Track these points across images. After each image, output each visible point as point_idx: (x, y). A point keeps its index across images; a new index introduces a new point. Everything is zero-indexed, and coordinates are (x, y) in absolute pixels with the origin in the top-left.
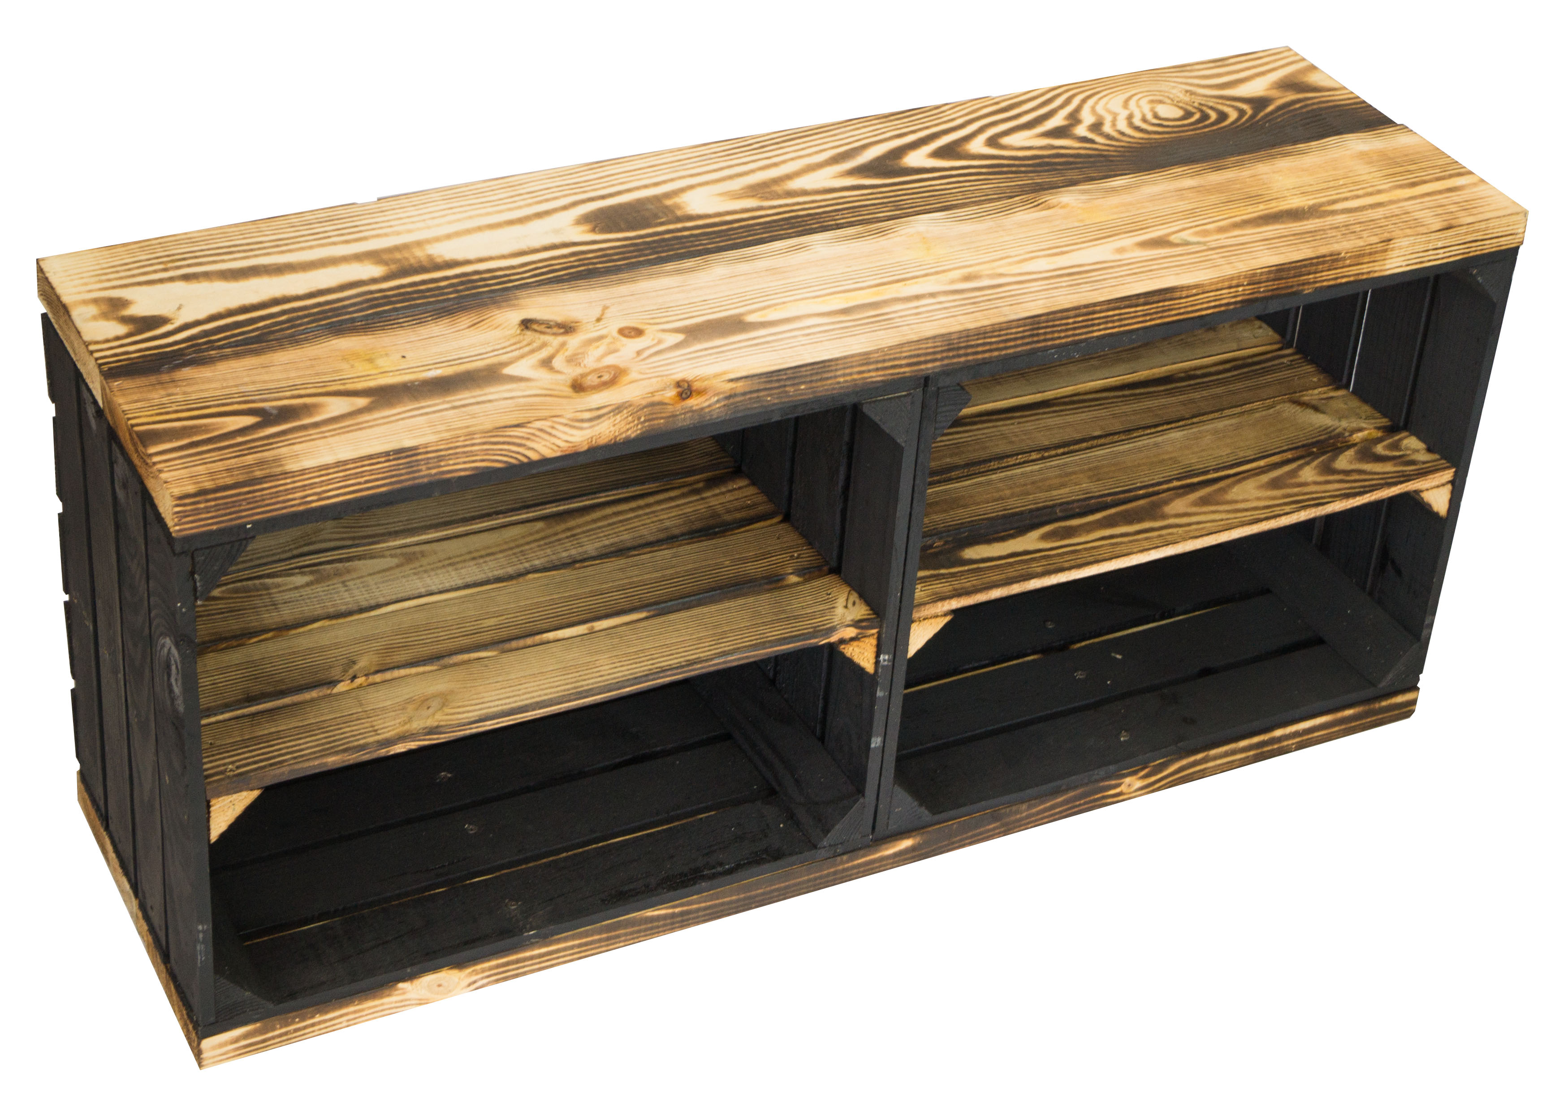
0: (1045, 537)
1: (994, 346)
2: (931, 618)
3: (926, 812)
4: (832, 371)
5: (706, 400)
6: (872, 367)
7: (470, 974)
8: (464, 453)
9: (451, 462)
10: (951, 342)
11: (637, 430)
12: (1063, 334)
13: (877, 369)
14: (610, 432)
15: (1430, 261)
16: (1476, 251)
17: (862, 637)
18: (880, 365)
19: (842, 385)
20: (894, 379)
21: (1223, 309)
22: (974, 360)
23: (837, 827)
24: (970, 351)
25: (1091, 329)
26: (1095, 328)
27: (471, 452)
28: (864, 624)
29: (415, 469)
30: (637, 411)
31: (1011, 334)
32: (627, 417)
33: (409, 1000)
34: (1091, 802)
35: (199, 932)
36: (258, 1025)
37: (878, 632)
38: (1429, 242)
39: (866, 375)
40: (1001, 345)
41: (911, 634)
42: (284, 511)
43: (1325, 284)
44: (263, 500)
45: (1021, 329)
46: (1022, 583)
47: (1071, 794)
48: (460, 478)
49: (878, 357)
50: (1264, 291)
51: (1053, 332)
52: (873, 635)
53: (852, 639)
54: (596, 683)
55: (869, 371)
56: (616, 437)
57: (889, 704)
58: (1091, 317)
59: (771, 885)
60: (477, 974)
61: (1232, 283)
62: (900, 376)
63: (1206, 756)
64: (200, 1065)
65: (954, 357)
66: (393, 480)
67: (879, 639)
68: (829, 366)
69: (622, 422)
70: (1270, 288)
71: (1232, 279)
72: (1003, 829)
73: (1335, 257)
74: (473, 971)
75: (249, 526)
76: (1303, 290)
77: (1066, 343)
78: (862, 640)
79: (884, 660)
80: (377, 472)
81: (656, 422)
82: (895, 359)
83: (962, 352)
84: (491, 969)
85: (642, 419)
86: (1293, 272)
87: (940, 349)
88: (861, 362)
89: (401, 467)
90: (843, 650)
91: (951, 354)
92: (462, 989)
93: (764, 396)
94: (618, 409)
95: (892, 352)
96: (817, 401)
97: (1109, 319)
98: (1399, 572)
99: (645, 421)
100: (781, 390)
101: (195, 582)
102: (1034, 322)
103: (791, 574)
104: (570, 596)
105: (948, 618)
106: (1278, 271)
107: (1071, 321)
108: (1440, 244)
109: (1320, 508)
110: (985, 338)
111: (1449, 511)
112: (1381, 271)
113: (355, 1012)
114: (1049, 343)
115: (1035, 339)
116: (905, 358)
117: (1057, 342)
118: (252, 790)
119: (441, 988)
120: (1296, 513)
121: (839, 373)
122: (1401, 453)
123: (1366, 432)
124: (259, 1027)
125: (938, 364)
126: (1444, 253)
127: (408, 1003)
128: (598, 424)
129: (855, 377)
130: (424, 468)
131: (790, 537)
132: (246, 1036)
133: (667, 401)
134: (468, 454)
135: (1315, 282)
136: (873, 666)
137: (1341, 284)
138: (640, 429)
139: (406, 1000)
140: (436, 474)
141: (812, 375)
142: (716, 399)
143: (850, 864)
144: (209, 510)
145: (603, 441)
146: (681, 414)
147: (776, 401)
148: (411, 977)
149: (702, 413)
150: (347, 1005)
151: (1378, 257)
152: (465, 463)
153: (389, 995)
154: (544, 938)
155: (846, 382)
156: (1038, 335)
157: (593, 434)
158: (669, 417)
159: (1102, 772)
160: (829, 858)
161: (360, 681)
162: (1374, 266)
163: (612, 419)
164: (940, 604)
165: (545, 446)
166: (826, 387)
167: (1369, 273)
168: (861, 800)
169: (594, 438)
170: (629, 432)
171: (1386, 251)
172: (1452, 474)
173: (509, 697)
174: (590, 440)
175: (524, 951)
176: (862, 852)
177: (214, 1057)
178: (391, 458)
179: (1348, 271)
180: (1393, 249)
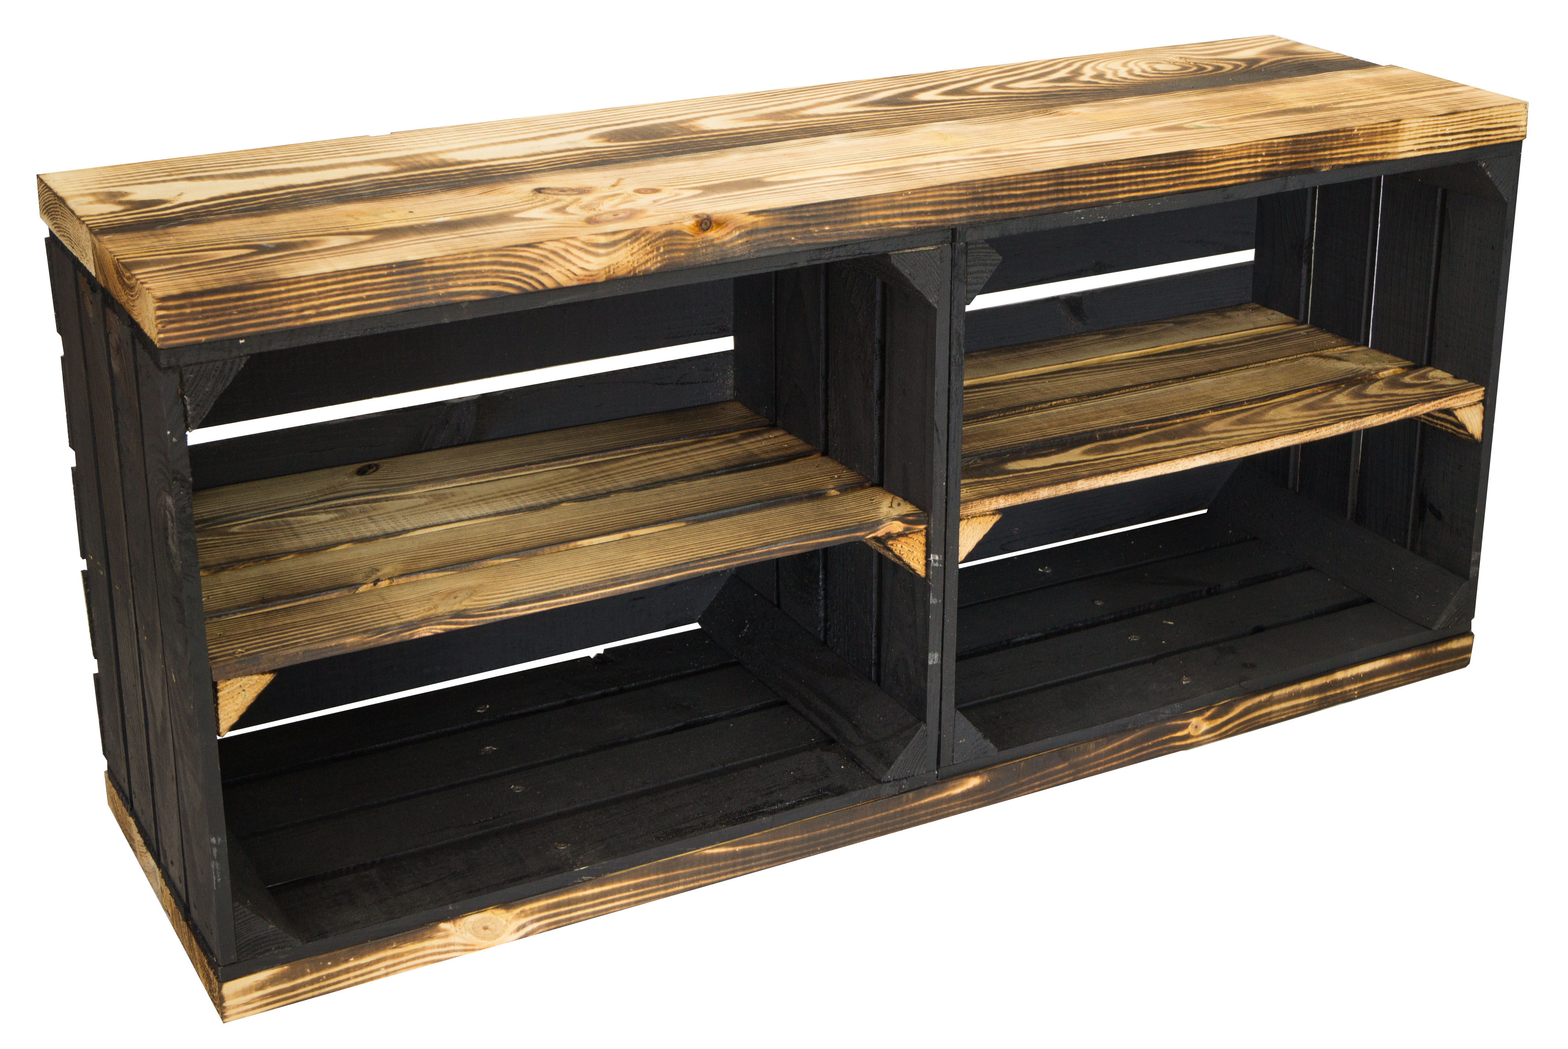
0: (1086, 452)
1: (1020, 200)
2: (979, 516)
3: (992, 746)
4: (855, 212)
5: (728, 233)
6: (896, 212)
7: (519, 916)
8: (472, 272)
9: (460, 282)
10: (976, 190)
11: (656, 263)
12: (1088, 193)
13: (902, 215)
14: (628, 262)
15: (1440, 147)
16: (1482, 141)
17: (910, 533)
18: (905, 211)
19: (868, 230)
20: (920, 228)
21: (1244, 180)
22: (1000, 214)
23: (900, 758)
24: (995, 203)
25: (1115, 190)
26: (1120, 189)
27: (480, 272)
28: (910, 518)
29: (421, 287)
30: (656, 240)
31: (1036, 187)
32: (645, 246)
33: (453, 944)
34: (1159, 744)
35: (212, 845)
36: (286, 967)
37: (925, 528)
38: (1437, 126)
39: (891, 220)
40: (1027, 200)
41: (961, 534)
42: (280, 325)
43: (1341, 162)
44: (256, 310)
45: (1045, 183)
46: (1069, 483)
47: (1139, 733)
48: (471, 302)
49: (902, 200)
50: (1283, 165)
51: (1078, 190)
52: (921, 531)
53: (900, 535)
54: (634, 571)
55: (894, 216)
56: (635, 269)
57: (944, 615)
58: (1114, 176)
59: (835, 825)
60: (526, 916)
61: (1250, 151)
62: (926, 225)
63: (1271, 697)
64: (223, 1017)
65: (979, 208)
66: (398, 298)
67: (927, 536)
68: (853, 206)
69: (641, 251)
70: (1289, 161)
71: (1250, 147)
72: (1071, 771)
73: (1349, 133)
74: (522, 912)
75: (241, 341)
76: (1322, 167)
77: (1092, 203)
78: (910, 536)
79: (935, 561)
80: (379, 286)
81: (676, 255)
82: (919, 205)
83: (987, 203)
84: (541, 910)
85: (662, 250)
86: (1309, 146)
87: (965, 197)
88: (885, 205)
89: (406, 283)
90: (892, 547)
91: (976, 205)
92: (511, 934)
93: (787, 234)
94: (635, 235)
95: (916, 196)
96: (843, 245)
97: (1133, 181)
98: (1438, 516)
99: (665, 253)
100: (805, 229)
101: (185, 406)
102: (1058, 176)
103: (833, 489)
104: (603, 515)
105: (997, 518)
106: (1296, 142)
107: (1094, 178)
108: (1448, 130)
109: (1359, 421)
110: (1009, 189)
111: (1483, 434)
112: (1394, 153)
113: (393, 957)
114: (1075, 202)
115: (1061, 196)
116: (931, 204)
117: (1083, 201)
118: (263, 673)
119: (488, 932)
120: (1335, 425)
121: (863, 215)
122: (1429, 381)
123: (1391, 371)
124: (287, 970)
125: (963, 214)
126: (1453, 140)
127: (452, 948)
128: (615, 251)
129: (881, 221)
130: (430, 286)
131: (829, 465)
132: (273, 981)
133: (686, 231)
134: (478, 275)
135: (1332, 160)
136: (924, 568)
137: (1357, 165)
138: (660, 262)
139: (450, 945)
140: (444, 295)
141: (836, 214)
142: (737, 233)
143: (917, 804)
144: (196, 317)
145: (621, 272)
146: (702, 248)
147: (801, 242)
148: (453, 916)
149: (724, 248)
150: (383, 948)
151: (1390, 137)
152: (475, 284)
153: (430, 938)
154: (597, 876)
155: (872, 226)
156: (1062, 191)
157: (611, 263)
158: (689, 250)
159: (1167, 711)
160: (895, 795)
161: (383, 584)
162: (1387, 148)
163: (629, 248)
164: (987, 501)
165: (560, 272)
166: (851, 231)
167: (1382, 154)
168: (923, 727)
169: (612, 267)
170: (649, 265)
171: (1396, 131)
172: (1482, 393)
173: (541, 586)
174: (607, 270)
175: (576, 889)
176: (927, 790)
177: (238, 1006)
178: (394, 271)
179: (1363, 151)
180: (1403, 130)
